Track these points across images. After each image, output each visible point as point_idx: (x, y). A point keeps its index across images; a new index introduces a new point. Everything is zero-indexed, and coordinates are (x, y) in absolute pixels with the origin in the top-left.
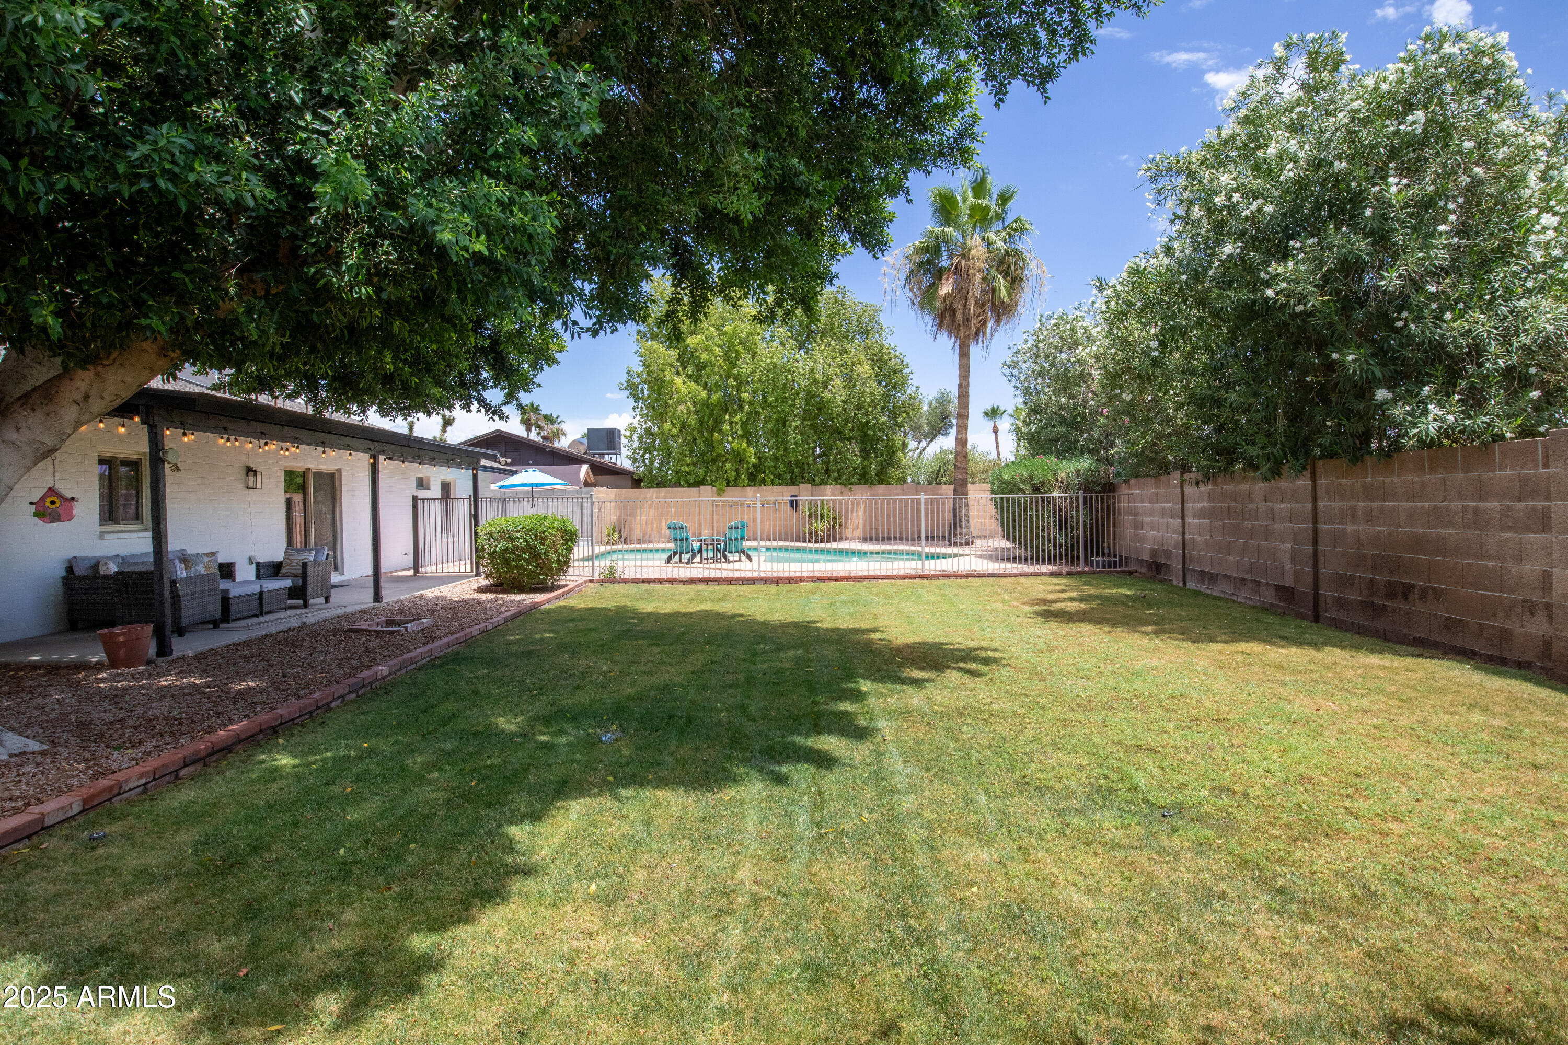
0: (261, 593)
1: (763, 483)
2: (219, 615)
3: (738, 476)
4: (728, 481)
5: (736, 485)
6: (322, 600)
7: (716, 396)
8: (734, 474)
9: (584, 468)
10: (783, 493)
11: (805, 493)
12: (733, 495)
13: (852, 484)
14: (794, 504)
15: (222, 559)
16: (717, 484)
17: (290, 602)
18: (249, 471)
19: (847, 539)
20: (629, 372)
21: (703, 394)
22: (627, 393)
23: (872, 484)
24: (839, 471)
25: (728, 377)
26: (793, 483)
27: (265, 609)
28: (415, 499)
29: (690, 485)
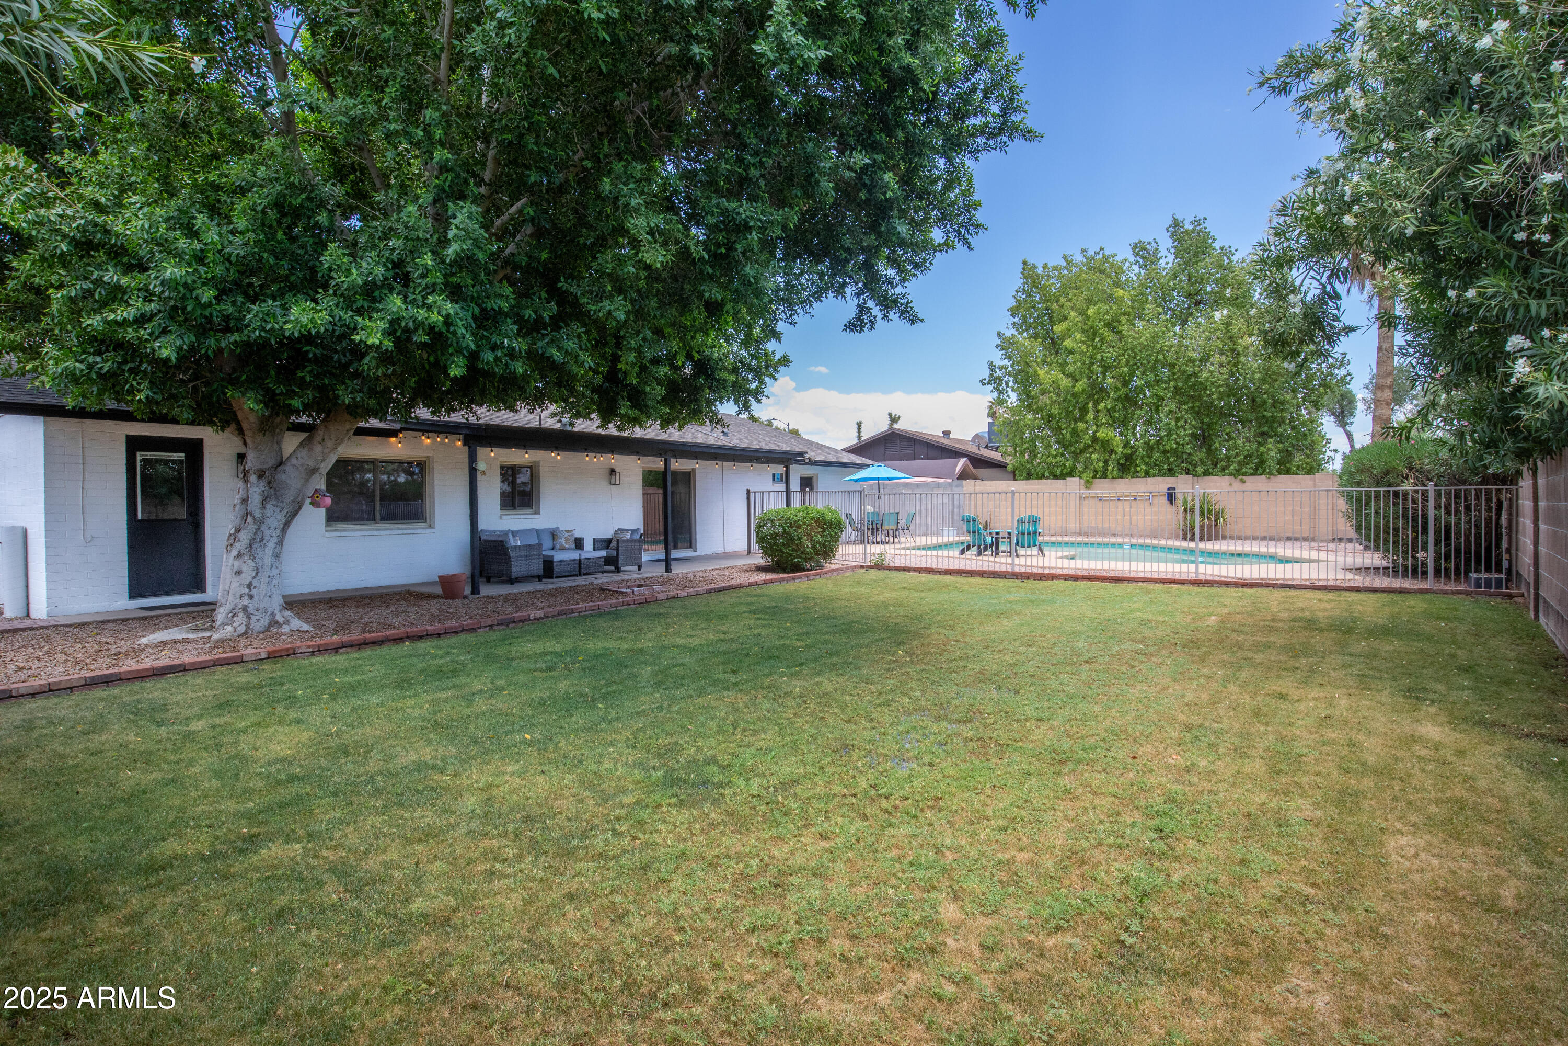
0: (580, 560)
1: (1135, 475)
2: (541, 572)
3: (1105, 469)
4: (1096, 472)
5: (1104, 476)
6: (636, 568)
7: (1080, 385)
8: (1101, 464)
9: (963, 461)
10: (1160, 485)
11: (1185, 486)
12: (1103, 487)
13: (1245, 474)
14: (1171, 498)
15: (577, 535)
16: (1084, 476)
17: (606, 568)
18: (613, 471)
19: (1224, 538)
20: (992, 366)
21: (1065, 382)
22: (990, 387)
23: (1270, 474)
24: (1228, 457)
25: (1092, 364)
26: (1171, 472)
27: (583, 571)
28: (748, 492)
29: (1056, 477)
